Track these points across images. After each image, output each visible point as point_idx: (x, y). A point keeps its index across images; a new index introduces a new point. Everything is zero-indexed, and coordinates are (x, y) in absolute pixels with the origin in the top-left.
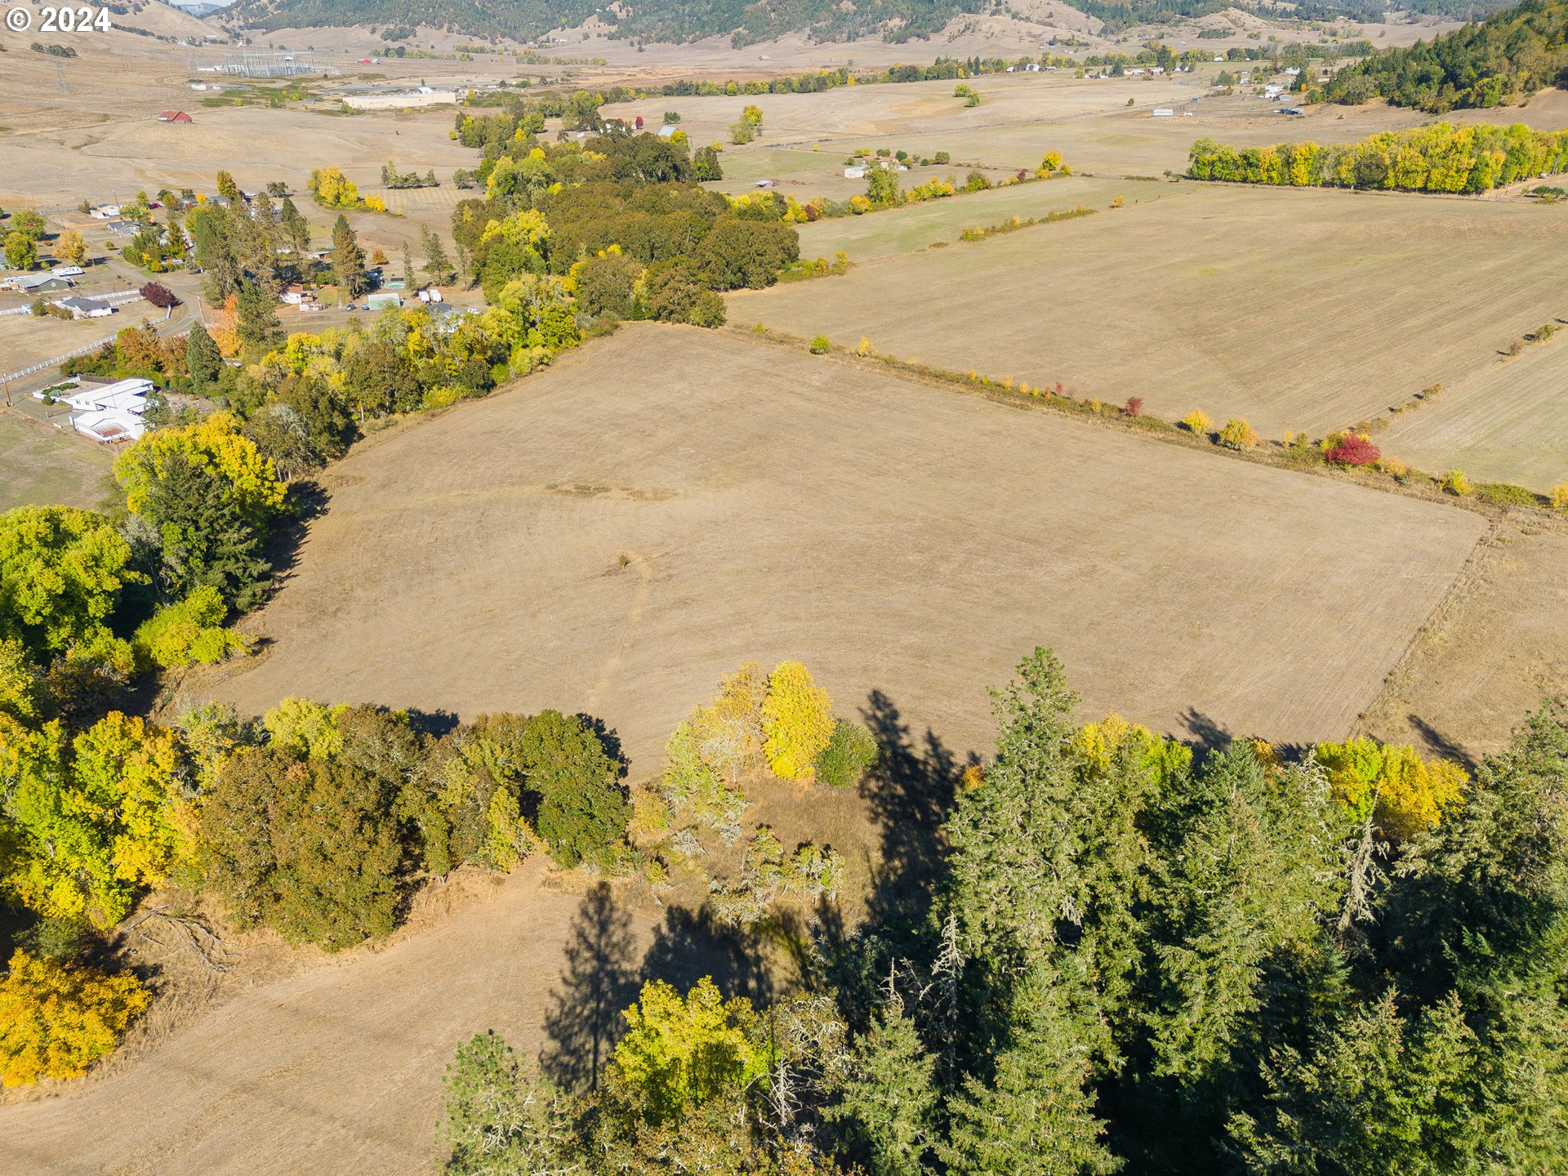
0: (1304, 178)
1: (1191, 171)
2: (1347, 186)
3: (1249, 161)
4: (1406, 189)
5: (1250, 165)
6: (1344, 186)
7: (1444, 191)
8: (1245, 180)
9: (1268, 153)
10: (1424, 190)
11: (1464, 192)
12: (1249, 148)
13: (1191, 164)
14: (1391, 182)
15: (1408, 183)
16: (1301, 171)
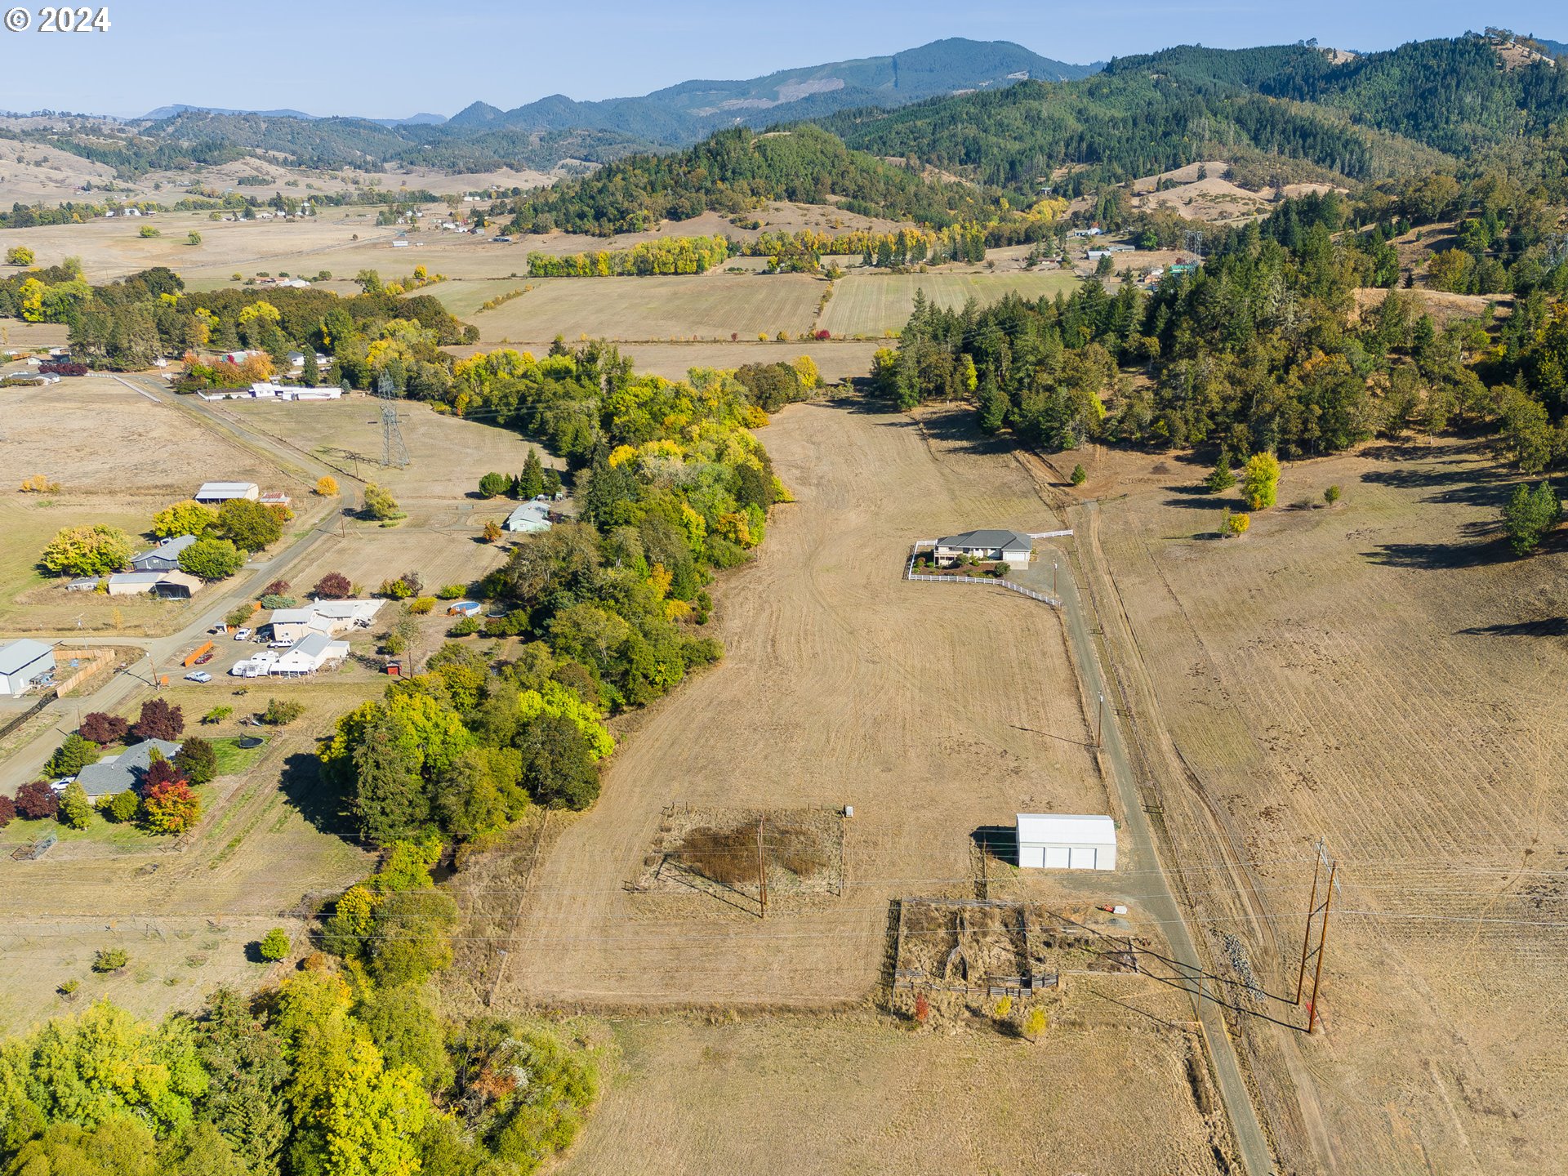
0: (606, 272)
1: (531, 272)
2: (632, 274)
3: (569, 264)
4: (665, 274)
5: (571, 266)
6: (630, 274)
7: (686, 273)
8: (569, 275)
9: (580, 259)
10: (676, 273)
11: (696, 273)
12: (566, 255)
13: (529, 268)
14: (657, 270)
15: (665, 270)
16: (602, 266)
